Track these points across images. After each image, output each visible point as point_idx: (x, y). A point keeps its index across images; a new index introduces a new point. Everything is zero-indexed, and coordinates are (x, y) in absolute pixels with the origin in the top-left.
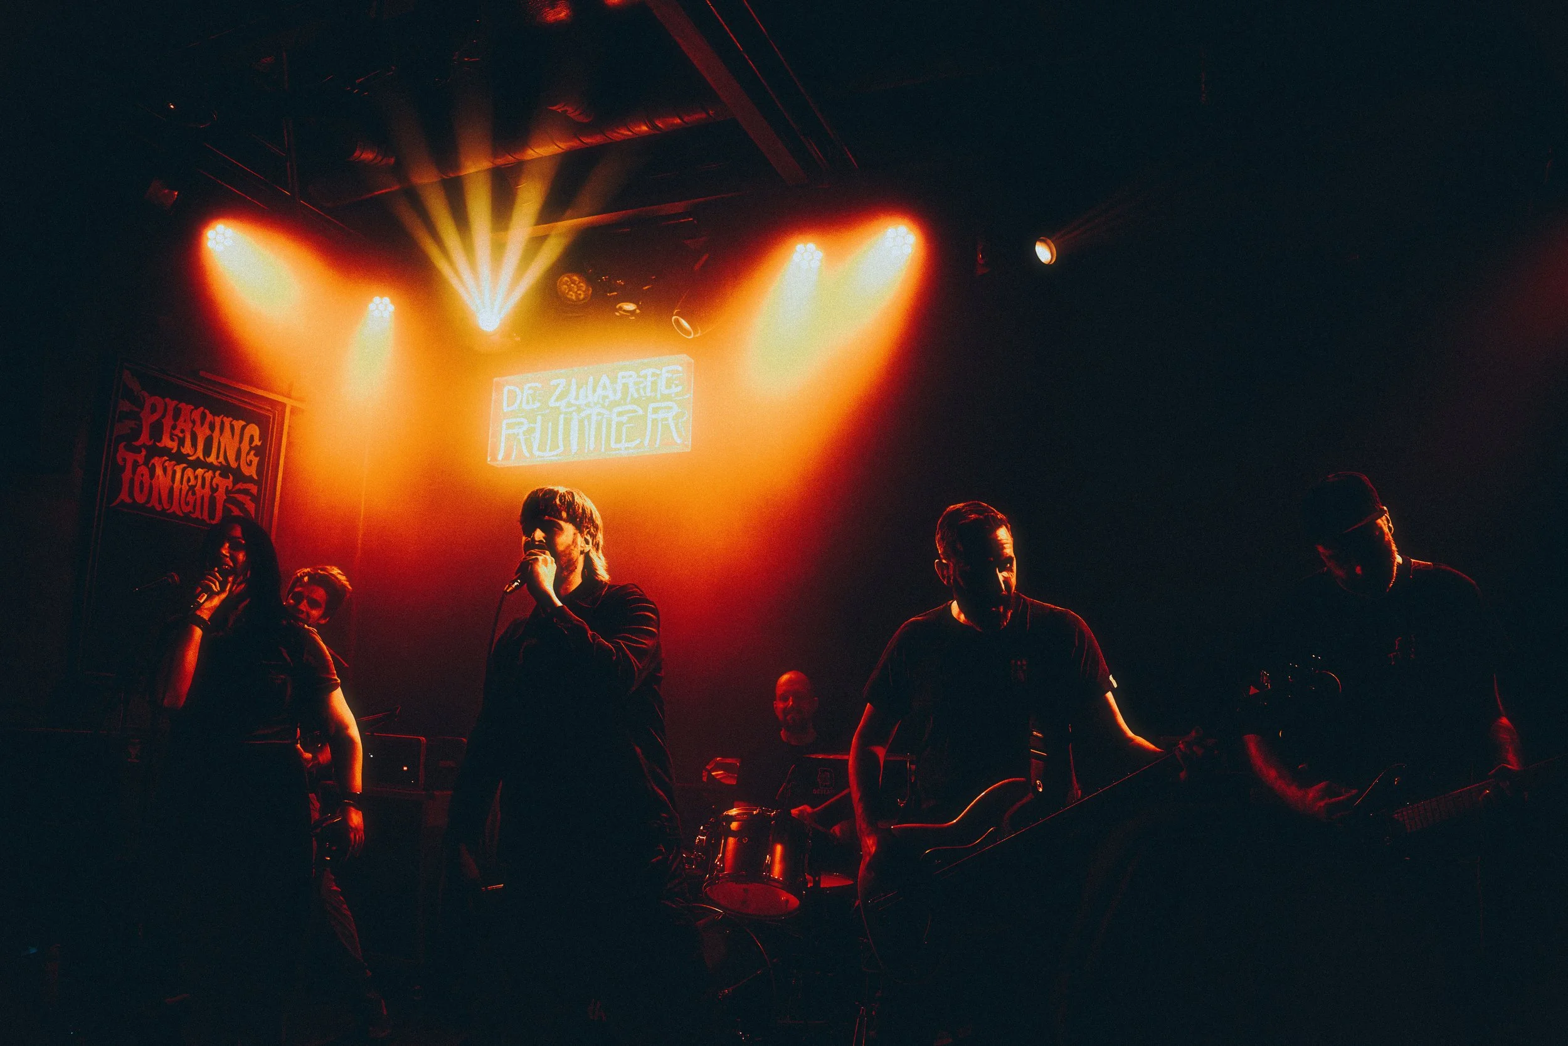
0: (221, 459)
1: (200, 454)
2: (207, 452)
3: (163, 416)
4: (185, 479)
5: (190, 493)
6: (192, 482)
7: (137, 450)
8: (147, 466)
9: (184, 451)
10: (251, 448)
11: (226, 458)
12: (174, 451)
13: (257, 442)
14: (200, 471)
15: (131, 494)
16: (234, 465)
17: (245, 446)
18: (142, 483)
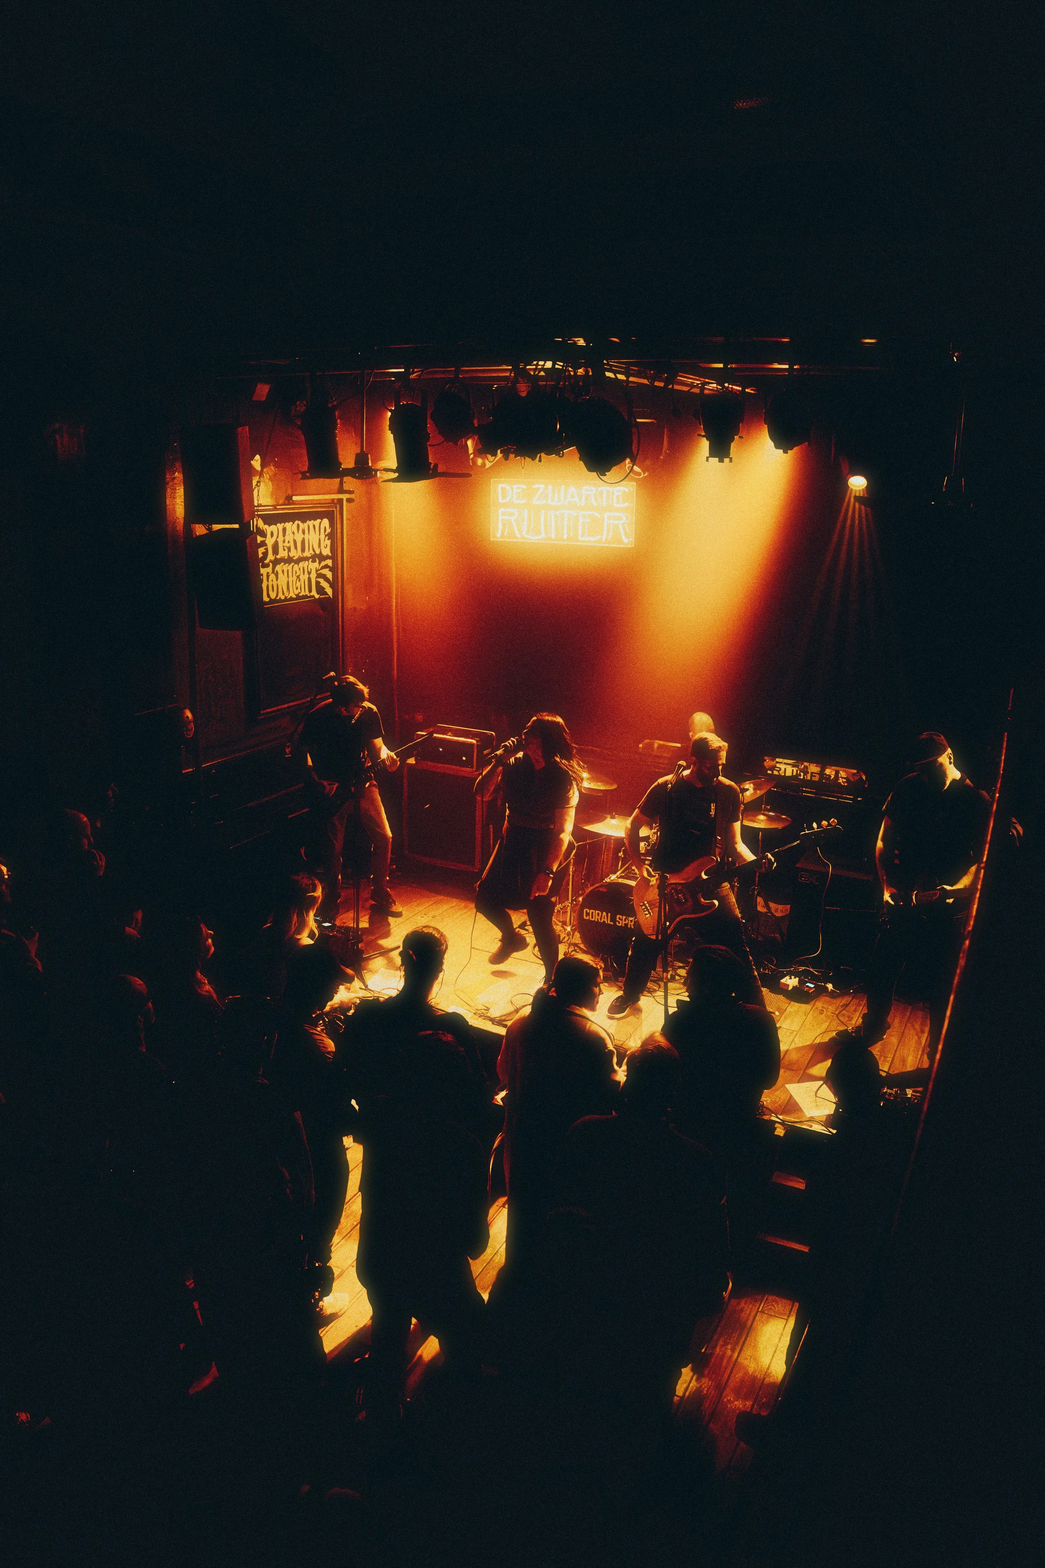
0: (311, 551)
1: (300, 553)
2: (303, 550)
3: (277, 537)
4: (294, 572)
5: (298, 581)
6: (298, 574)
7: (267, 566)
8: (274, 573)
9: (291, 555)
10: (326, 536)
11: (314, 550)
12: (286, 558)
13: (328, 530)
14: (301, 564)
15: (268, 596)
16: (318, 552)
17: (323, 536)
18: (273, 585)
